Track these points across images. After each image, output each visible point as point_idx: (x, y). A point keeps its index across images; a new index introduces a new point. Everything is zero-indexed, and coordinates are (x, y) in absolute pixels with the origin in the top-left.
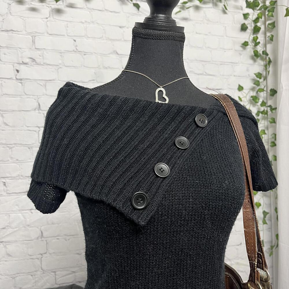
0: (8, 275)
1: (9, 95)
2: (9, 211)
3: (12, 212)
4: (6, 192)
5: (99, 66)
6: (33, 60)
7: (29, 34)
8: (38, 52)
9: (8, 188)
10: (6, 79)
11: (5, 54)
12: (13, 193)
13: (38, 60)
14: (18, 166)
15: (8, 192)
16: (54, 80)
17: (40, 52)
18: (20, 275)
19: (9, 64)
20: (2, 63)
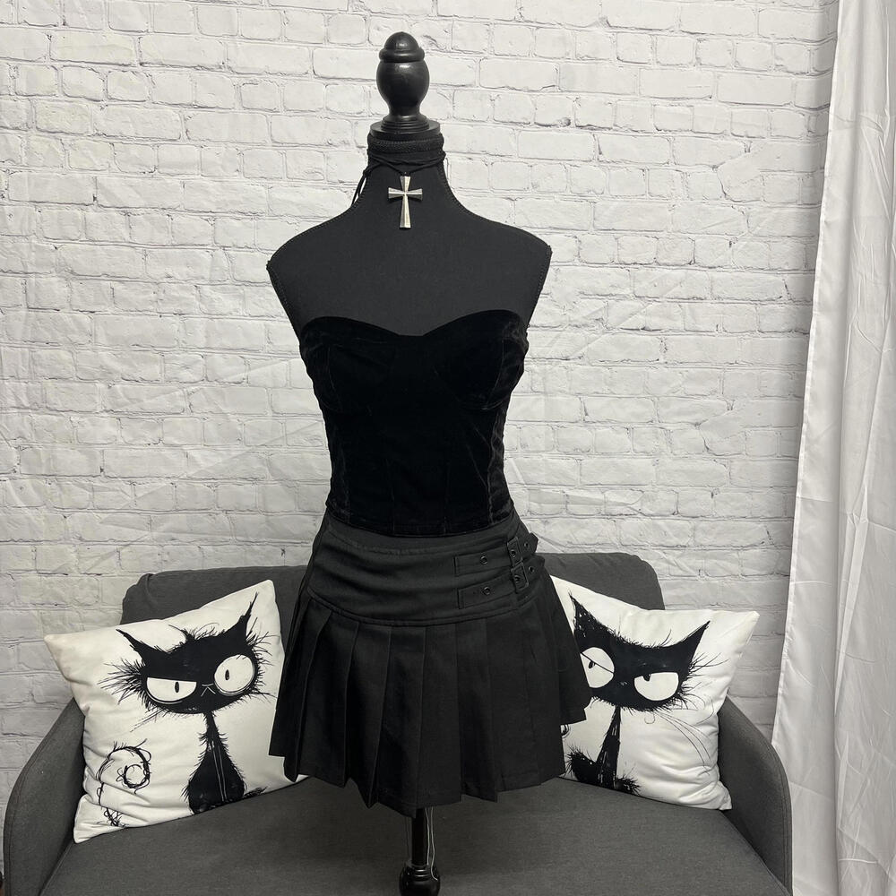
5: (568, 54)
6: (433, 40)
8: (442, 23)
11: (378, 29)
13: (441, 42)
16: (471, 85)
17: (446, 23)
20: (372, 47)
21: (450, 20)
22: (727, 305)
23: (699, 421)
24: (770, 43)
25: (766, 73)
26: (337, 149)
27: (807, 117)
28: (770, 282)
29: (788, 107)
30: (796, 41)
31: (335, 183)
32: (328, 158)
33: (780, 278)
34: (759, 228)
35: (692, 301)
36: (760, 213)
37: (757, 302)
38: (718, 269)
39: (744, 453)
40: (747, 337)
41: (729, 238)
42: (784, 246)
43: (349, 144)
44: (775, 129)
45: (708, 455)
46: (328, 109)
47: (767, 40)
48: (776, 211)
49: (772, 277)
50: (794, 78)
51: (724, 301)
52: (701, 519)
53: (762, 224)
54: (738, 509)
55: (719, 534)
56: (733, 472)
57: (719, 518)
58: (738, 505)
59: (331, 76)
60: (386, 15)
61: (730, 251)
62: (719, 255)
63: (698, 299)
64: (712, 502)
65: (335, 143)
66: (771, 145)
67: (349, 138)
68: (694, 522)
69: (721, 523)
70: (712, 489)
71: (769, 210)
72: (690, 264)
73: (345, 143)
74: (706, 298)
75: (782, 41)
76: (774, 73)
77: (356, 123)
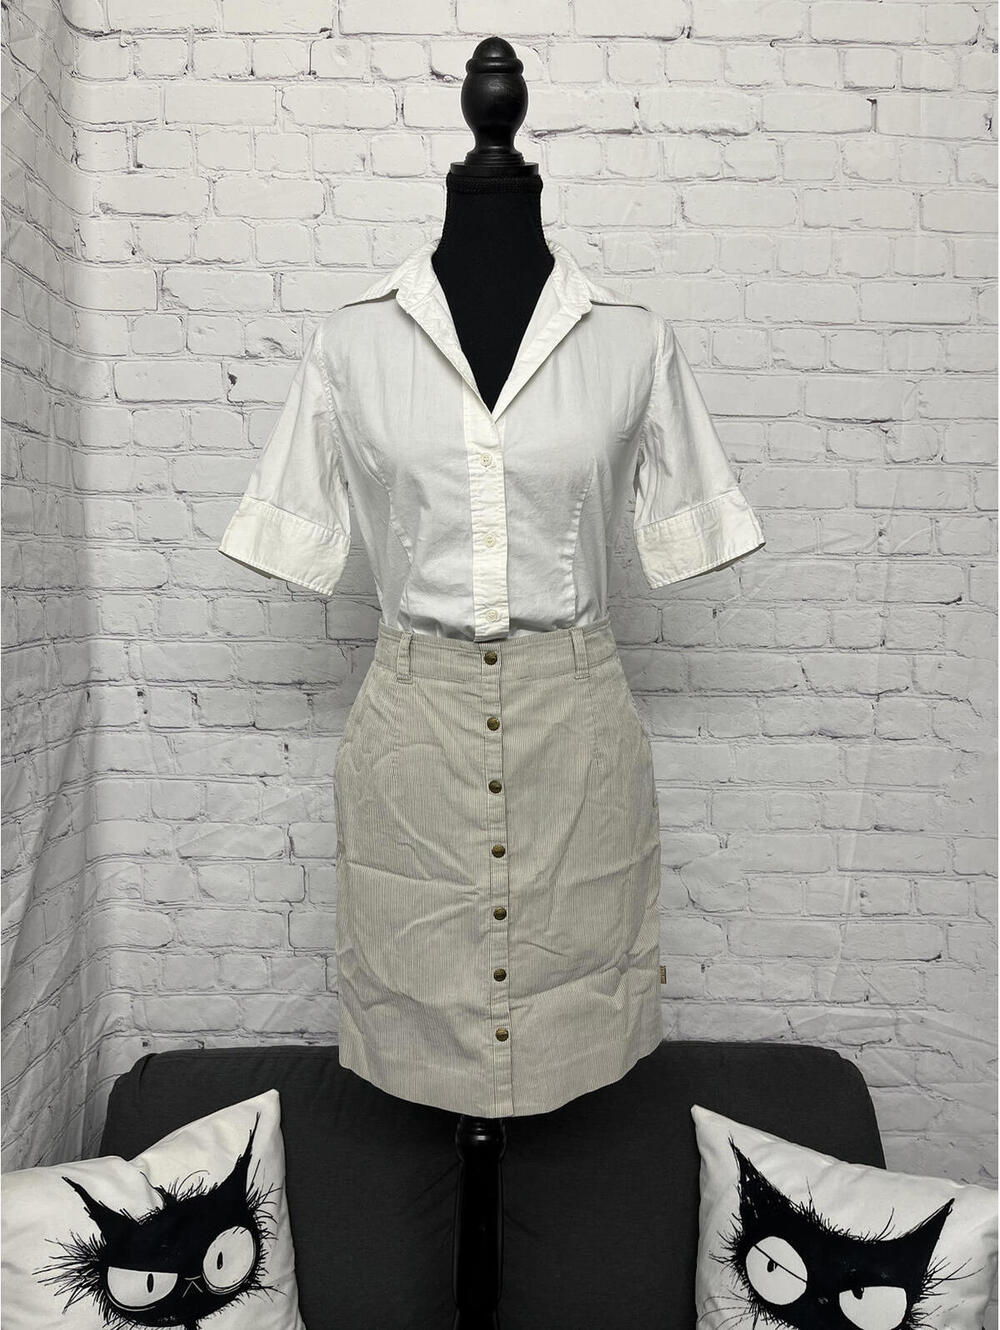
0: (202, 946)
1: (209, 449)
2: (204, 775)
3: (214, 778)
4: (197, 722)
6: (277, 345)
7: (266, 266)
8: (288, 320)
9: (204, 712)
10: (203, 404)
11: (200, 332)
12: (216, 726)
13: (288, 346)
14: (230, 651)
15: (204, 721)
17: (293, 321)
18: (232, 951)
19: (211, 361)
20: (191, 356)
21: (299, 317)
22: (713, 700)
23: (679, 864)
24: (763, 330)
25: (759, 372)
26: (149, 496)
27: (824, 429)
28: (780, 664)
29: (794, 418)
30: (803, 325)
31: (148, 542)
32: (139, 509)
33: (793, 659)
34: (757, 590)
35: (661, 693)
36: (757, 568)
37: (758, 694)
38: (699, 648)
39: (748, 908)
40: (743, 744)
41: (713, 604)
42: (797, 613)
43: (164, 489)
44: (776, 450)
45: (694, 911)
46: (135, 443)
47: (761, 326)
48: (783, 564)
49: (782, 658)
50: (803, 377)
51: (709, 693)
52: (686, 1001)
53: (762, 584)
54: (741, 987)
55: (714, 1022)
56: (732, 935)
57: (714, 1001)
58: (742, 982)
59: (139, 399)
60: (212, 313)
61: (713, 623)
62: (699, 629)
63: (670, 691)
64: (704, 978)
65: (147, 488)
66: (771, 472)
67: (164, 481)
68: (678, 1005)
69: (718, 1007)
70: (702, 959)
71: (771, 563)
72: (656, 642)
73: (160, 487)
74: (681, 690)
75: (784, 326)
76: (771, 371)
77: (174, 460)
